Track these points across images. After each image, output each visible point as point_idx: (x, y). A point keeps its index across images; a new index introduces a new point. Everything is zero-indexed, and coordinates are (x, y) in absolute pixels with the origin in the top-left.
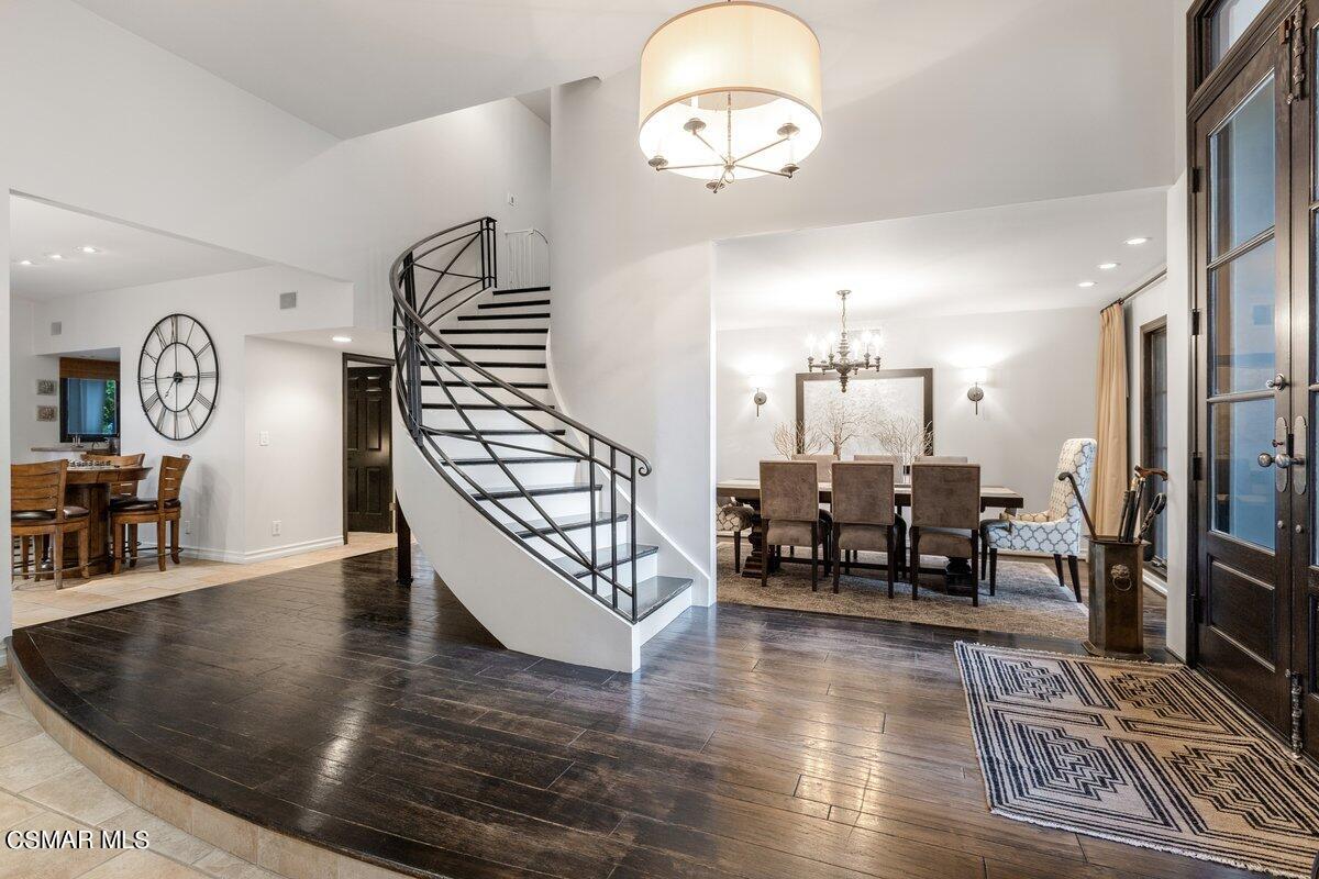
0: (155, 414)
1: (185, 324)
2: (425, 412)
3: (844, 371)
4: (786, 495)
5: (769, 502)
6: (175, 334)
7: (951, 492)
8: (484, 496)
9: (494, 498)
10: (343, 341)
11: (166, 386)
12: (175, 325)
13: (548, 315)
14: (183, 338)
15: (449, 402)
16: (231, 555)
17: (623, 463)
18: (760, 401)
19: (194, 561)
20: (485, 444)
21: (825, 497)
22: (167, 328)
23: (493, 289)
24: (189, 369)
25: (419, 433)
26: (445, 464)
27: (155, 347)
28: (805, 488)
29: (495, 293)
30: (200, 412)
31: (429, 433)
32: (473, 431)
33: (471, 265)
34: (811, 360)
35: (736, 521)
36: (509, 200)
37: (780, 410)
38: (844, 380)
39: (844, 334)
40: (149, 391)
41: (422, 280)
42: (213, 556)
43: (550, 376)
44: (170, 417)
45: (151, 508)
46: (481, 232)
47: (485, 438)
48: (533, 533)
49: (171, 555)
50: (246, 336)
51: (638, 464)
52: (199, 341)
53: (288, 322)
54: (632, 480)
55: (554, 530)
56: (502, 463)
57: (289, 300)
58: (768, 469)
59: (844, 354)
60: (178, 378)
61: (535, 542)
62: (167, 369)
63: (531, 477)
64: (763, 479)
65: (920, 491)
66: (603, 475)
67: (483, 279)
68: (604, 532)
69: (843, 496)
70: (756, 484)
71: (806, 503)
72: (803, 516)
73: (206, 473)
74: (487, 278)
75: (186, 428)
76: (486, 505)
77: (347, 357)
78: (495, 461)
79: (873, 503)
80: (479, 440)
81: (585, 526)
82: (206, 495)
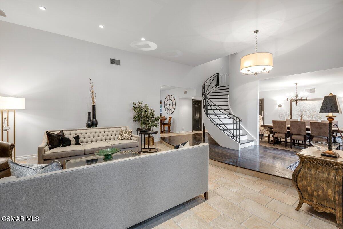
0: (167, 110)
1: (171, 96)
2: (208, 110)
3: (297, 101)
4: (278, 127)
5: (275, 128)
6: (169, 98)
7: (321, 128)
8: (217, 124)
9: (219, 124)
10: (193, 98)
11: (168, 106)
12: (169, 97)
13: (228, 92)
14: (170, 99)
15: (211, 109)
16: (177, 132)
17: (238, 120)
18: (280, 106)
19: (172, 133)
20: (217, 116)
21: (288, 128)
22: (168, 97)
23: (218, 86)
24: (171, 103)
25: (207, 114)
26: (211, 119)
27: (167, 100)
28: (283, 126)
29: (219, 87)
30: (173, 110)
31: (208, 114)
32: (215, 114)
33: (214, 83)
34: (288, 99)
35: (269, 132)
36: (221, 68)
37: (285, 108)
38: (297, 103)
39: (297, 93)
40: (166, 107)
41: (206, 87)
42: (174, 132)
43: (228, 103)
44: (169, 111)
45: (168, 124)
46: (216, 76)
47: (217, 115)
48: (225, 130)
49: (169, 132)
50: (180, 98)
51: (240, 120)
52: (173, 99)
53: (186, 96)
54: (239, 122)
55: (228, 130)
56: (220, 119)
57: (186, 92)
58: (274, 122)
59: (297, 97)
60: (170, 105)
61: (225, 131)
62: (168, 103)
63: (224, 121)
64: (273, 124)
65: (312, 128)
66: (235, 122)
67: (216, 85)
68: (235, 131)
69: (293, 128)
70: (272, 125)
71: (283, 129)
72: (283, 132)
73: (174, 119)
74: (217, 85)
75: (171, 112)
76: (218, 125)
77: (193, 100)
78: (219, 119)
79: (300, 130)
80: (216, 115)
81: (232, 130)
82: (174, 122)
